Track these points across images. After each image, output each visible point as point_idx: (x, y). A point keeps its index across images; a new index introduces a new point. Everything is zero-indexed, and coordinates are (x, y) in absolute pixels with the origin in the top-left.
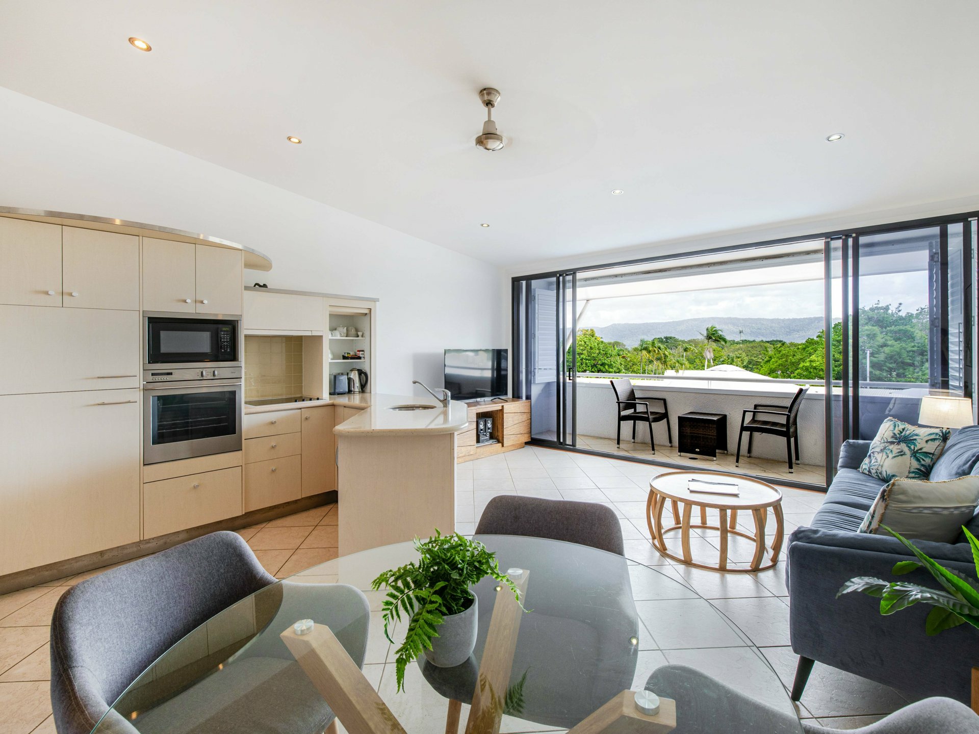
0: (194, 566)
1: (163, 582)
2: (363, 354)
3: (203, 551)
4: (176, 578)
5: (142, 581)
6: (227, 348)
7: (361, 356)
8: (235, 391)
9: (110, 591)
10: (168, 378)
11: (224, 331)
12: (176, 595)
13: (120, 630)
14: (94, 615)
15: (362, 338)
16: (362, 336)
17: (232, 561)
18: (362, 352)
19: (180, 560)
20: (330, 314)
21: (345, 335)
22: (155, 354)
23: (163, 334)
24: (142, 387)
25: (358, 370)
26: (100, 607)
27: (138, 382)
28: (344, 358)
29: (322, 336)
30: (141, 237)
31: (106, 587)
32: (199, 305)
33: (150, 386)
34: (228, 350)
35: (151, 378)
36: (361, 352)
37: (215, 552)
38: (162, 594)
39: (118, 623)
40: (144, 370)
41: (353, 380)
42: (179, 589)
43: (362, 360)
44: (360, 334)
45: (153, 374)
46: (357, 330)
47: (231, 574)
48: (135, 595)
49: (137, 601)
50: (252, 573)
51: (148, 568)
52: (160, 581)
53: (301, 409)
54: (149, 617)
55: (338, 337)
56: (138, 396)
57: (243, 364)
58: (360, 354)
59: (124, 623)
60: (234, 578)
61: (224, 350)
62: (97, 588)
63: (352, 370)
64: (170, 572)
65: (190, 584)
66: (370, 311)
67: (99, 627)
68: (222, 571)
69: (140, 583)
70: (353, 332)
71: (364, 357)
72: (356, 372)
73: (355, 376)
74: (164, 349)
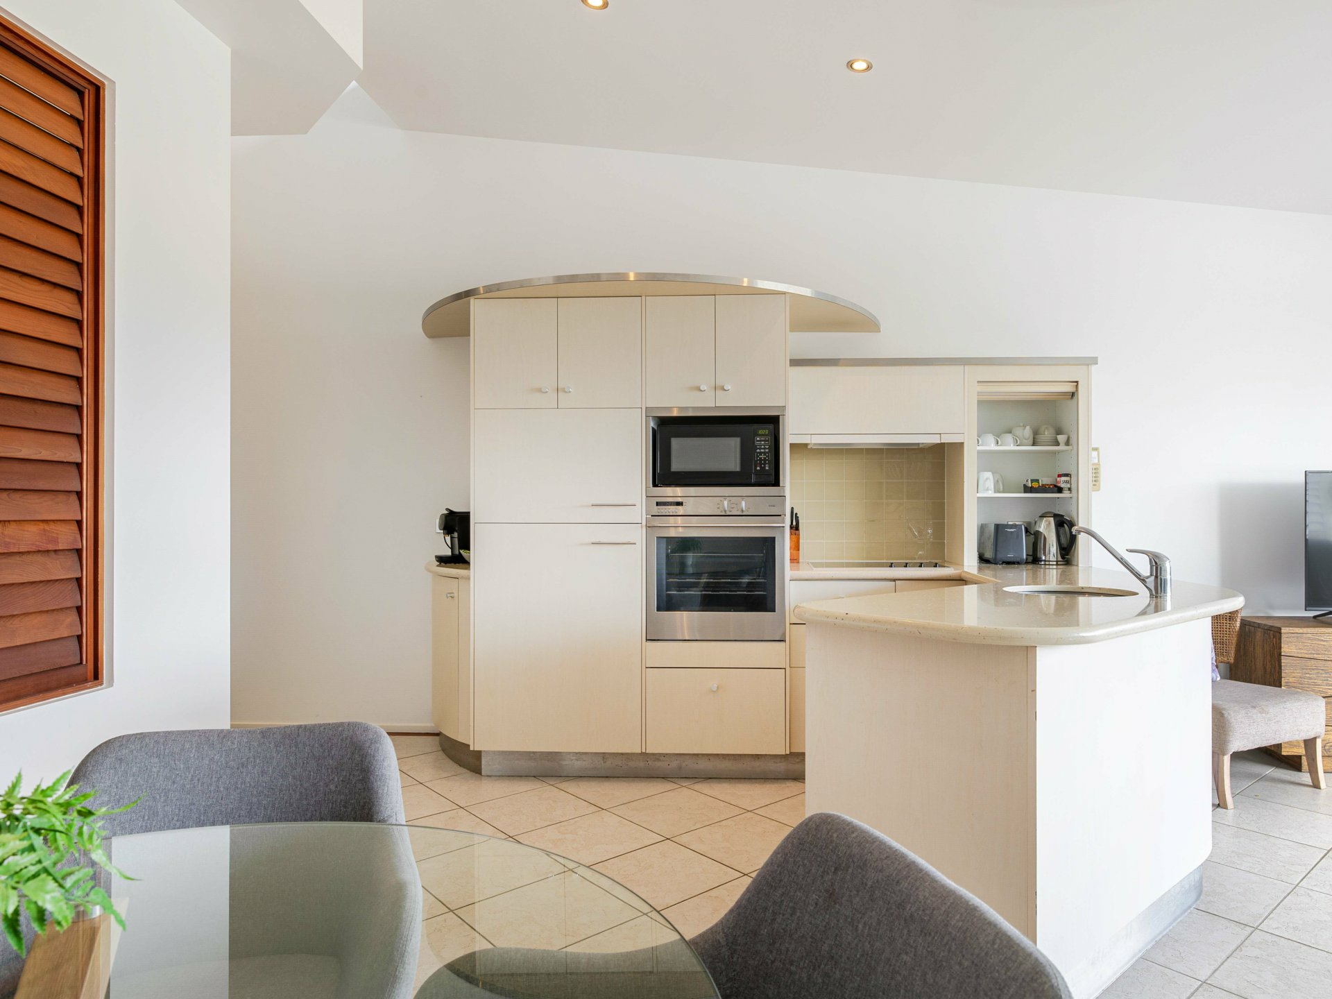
0: (296, 763)
1: (242, 773)
2: (1066, 482)
3: (317, 745)
4: (263, 772)
5: (212, 759)
6: (765, 464)
7: (1062, 485)
8: (774, 538)
9: (158, 756)
10: (680, 510)
11: (762, 435)
12: (254, 800)
13: (149, 819)
14: (119, 782)
15: (1067, 448)
16: (1067, 443)
17: (352, 777)
18: (1067, 478)
19: (280, 747)
20: (978, 401)
21: (1031, 442)
22: (663, 474)
23: (676, 443)
24: (644, 523)
25: (1055, 516)
26: (134, 776)
27: (639, 513)
28: (1027, 489)
29: (963, 443)
30: (643, 297)
31: (155, 750)
32: (719, 393)
33: (658, 522)
34: (767, 468)
35: (656, 510)
36: (1063, 479)
37: (333, 753)
38: (235, 790)
39: (150, 807)
40: (647, 497)
41: (1045, 538)
42: (263, 792)
43: (1065, 494)
44: (1061, 438)
45: (658, 504)
46: (1059, 432)
47: (343, 797)
48: (192, 776)
49: (192, 786)
50: (370, 809)
51: (229, 743)
52: (238, 768)
53: (894, 580)
54: (202, 818)
55: (1009, 445)
56: (638, 535)
57: (787, 493)
58: (1062, 482)
59: (160, 810)
60: (345, 807)
61: (761, 467)
62: (142, 747)
63: (1042, 516)
64: (258, 761)
65: (281, 791)
66: (1077, 386)
67: (119, 801)
68: (332, 787)
69: (207, 762)
70: (1047, 434)
71: (1070, 489)
72: (1052, 519)
73: (1047, 528)
74: (676, 466)
